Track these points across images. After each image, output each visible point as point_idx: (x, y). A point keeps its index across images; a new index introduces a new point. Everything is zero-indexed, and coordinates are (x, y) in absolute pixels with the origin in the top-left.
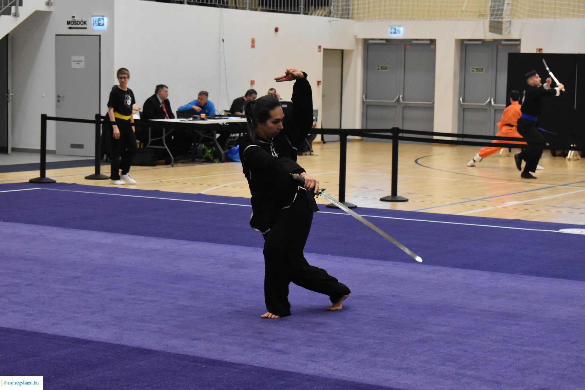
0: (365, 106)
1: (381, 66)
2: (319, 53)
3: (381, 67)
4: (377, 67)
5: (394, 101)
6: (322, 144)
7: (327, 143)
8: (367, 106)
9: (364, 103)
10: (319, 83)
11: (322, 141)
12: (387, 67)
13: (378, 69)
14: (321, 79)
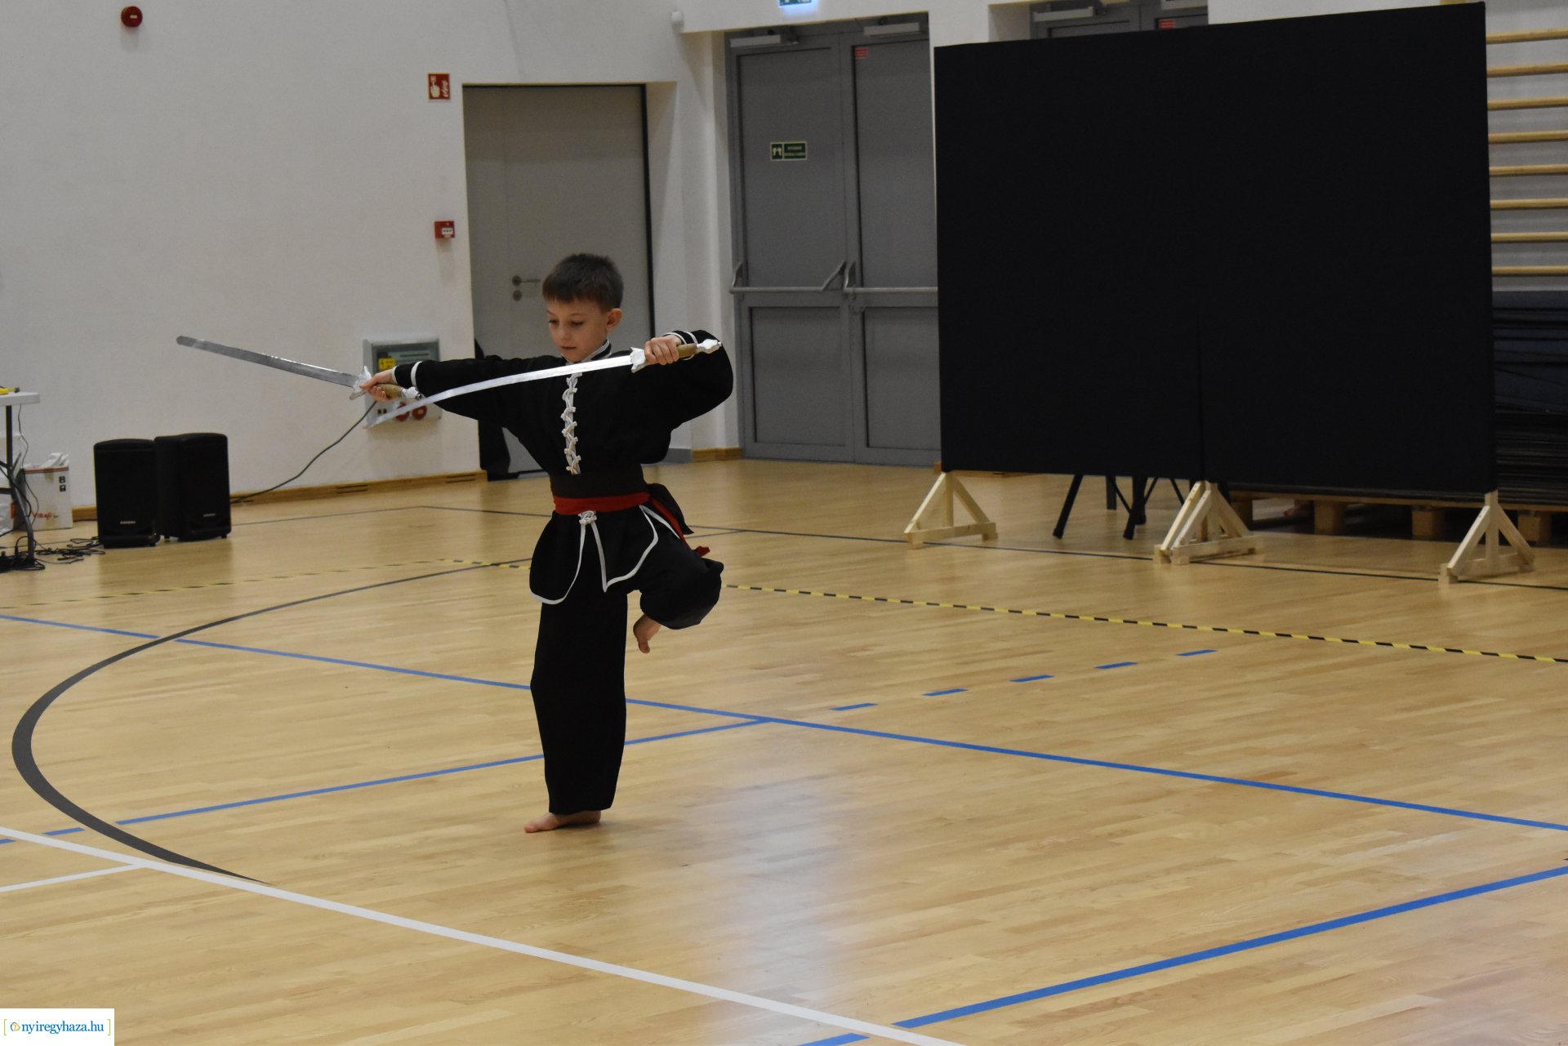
0: (746, 313)
1: (783, 143)
2: (442, 103)
3: (786, 146)
4: (774, 146)
5: (822, 288)
6: (485, 484)
7: (521, 476)
8: (751, 309)
9: (740, 298)
10: (442, 229)
11: (484, 471)
12: (803, 145)
13: (777, 156)
14: (458, 211)
